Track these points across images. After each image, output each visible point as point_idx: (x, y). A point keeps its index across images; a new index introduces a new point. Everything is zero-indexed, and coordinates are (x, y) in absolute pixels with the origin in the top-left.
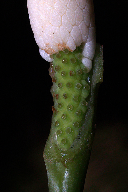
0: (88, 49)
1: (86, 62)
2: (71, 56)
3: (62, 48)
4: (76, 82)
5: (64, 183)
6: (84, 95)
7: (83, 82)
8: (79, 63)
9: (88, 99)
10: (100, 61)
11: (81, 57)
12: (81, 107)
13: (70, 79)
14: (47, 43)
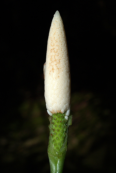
0: (68, 113)
1: (66, 118)
2: (61, 115)
3: (59, 112)
4: (62, 125)
5: (58, 164)
6: (65, 130)
7: (65, 125)
8: (64, 117)
9: (66, 132)
10: (71, 117)
11: (65, 115)
12: (64, 135)
13: (60, 124)
14: (53, 109)
